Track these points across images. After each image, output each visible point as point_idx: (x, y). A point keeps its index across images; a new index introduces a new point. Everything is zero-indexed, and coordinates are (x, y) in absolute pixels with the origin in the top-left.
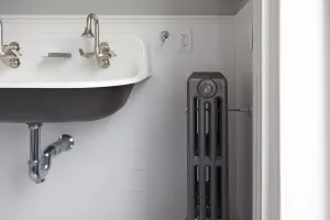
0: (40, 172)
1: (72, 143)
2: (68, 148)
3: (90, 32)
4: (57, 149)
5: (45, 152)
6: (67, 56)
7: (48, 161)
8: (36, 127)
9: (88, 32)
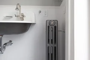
0: (2, 51)
1: (12, 43)
2: (11, 45)
3: (18, 8)
4: (8, 44)
5: (4, 45)
6: (11, 17)
7: (5, 48)
8: (1, 37)
9: (17, 9)
